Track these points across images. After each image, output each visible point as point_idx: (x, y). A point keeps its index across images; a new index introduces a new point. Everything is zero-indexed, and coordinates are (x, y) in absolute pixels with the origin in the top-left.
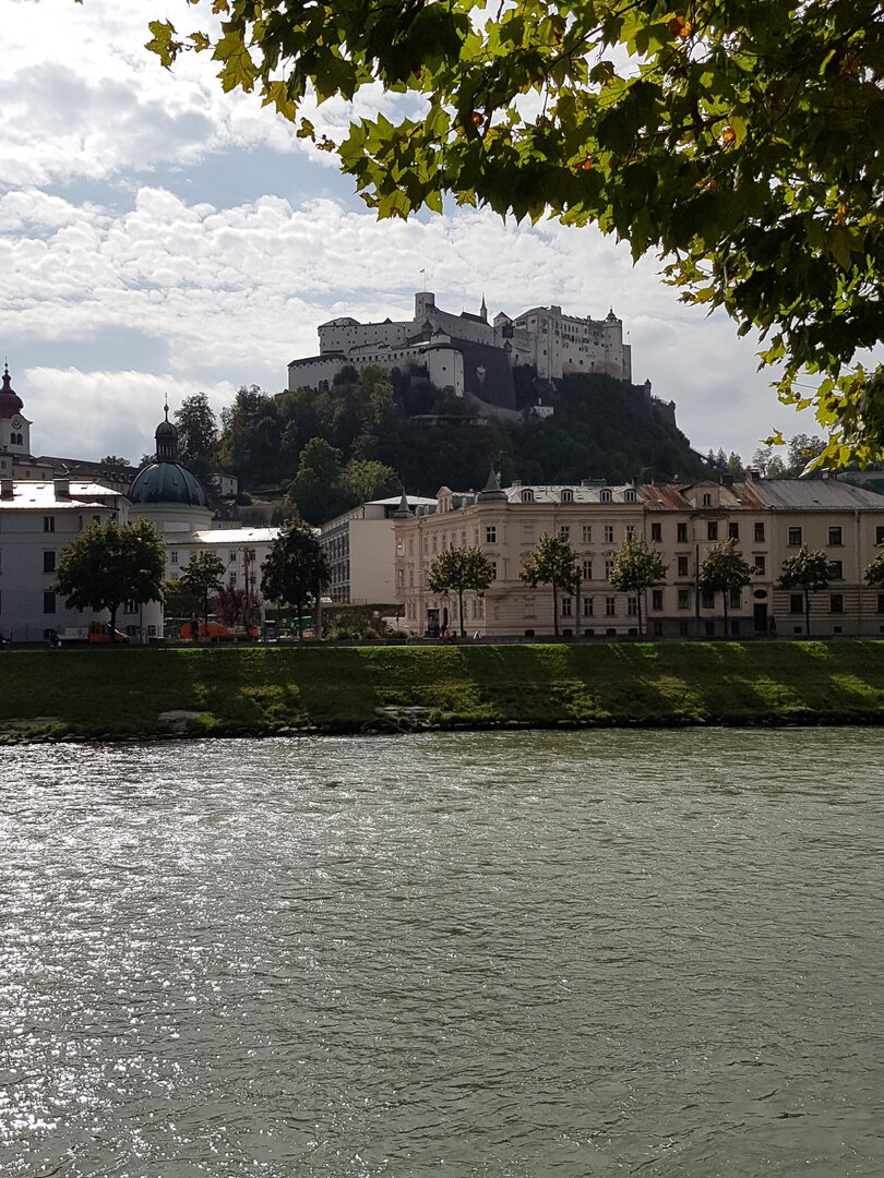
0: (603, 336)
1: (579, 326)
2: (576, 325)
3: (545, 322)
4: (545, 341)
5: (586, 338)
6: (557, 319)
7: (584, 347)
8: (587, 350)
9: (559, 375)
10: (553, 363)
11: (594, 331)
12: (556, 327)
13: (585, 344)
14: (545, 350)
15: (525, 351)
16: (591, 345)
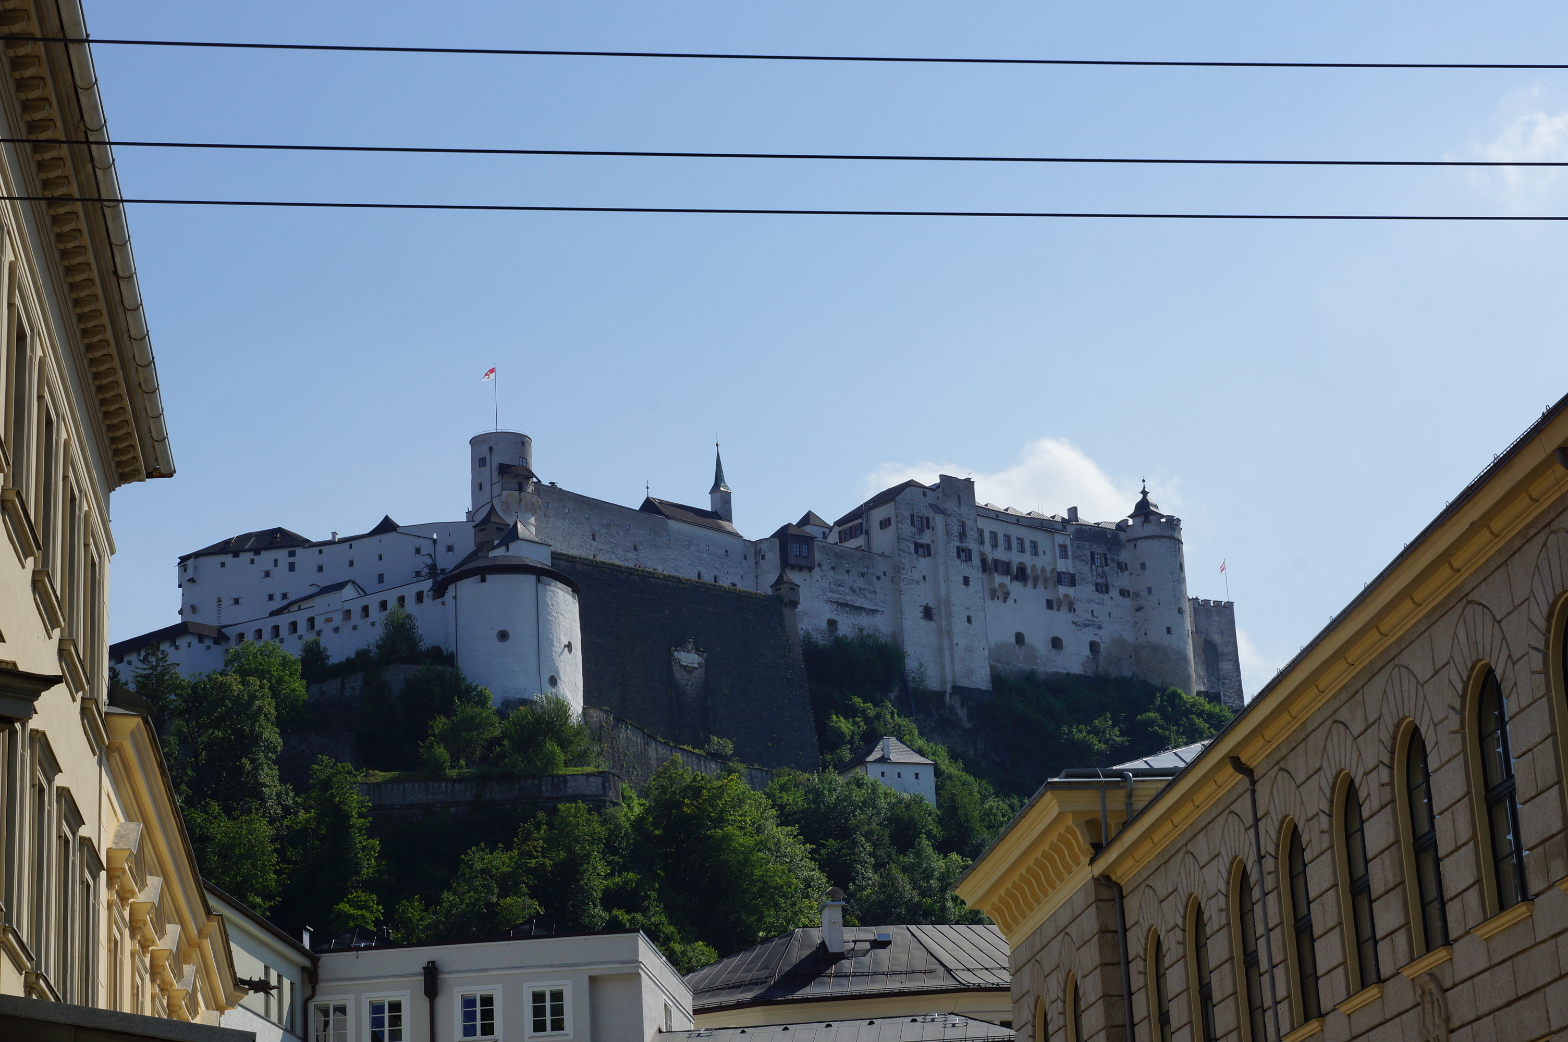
0: (1122, 567)
1: (1042, 539)
2: (1028, 535)
3: (923, 524)
4: (924, 578)
5: (1064, 570)
6: (960, 515)
7: (1061, 597)
8: (1071, 608)
9: (981, 679)
10: (955, 644)
11: (1092, 554)
12: (961, 541)
13: (1063, 590)
14: (927, 604)
15: (860, 609)
16: (1083, 592)
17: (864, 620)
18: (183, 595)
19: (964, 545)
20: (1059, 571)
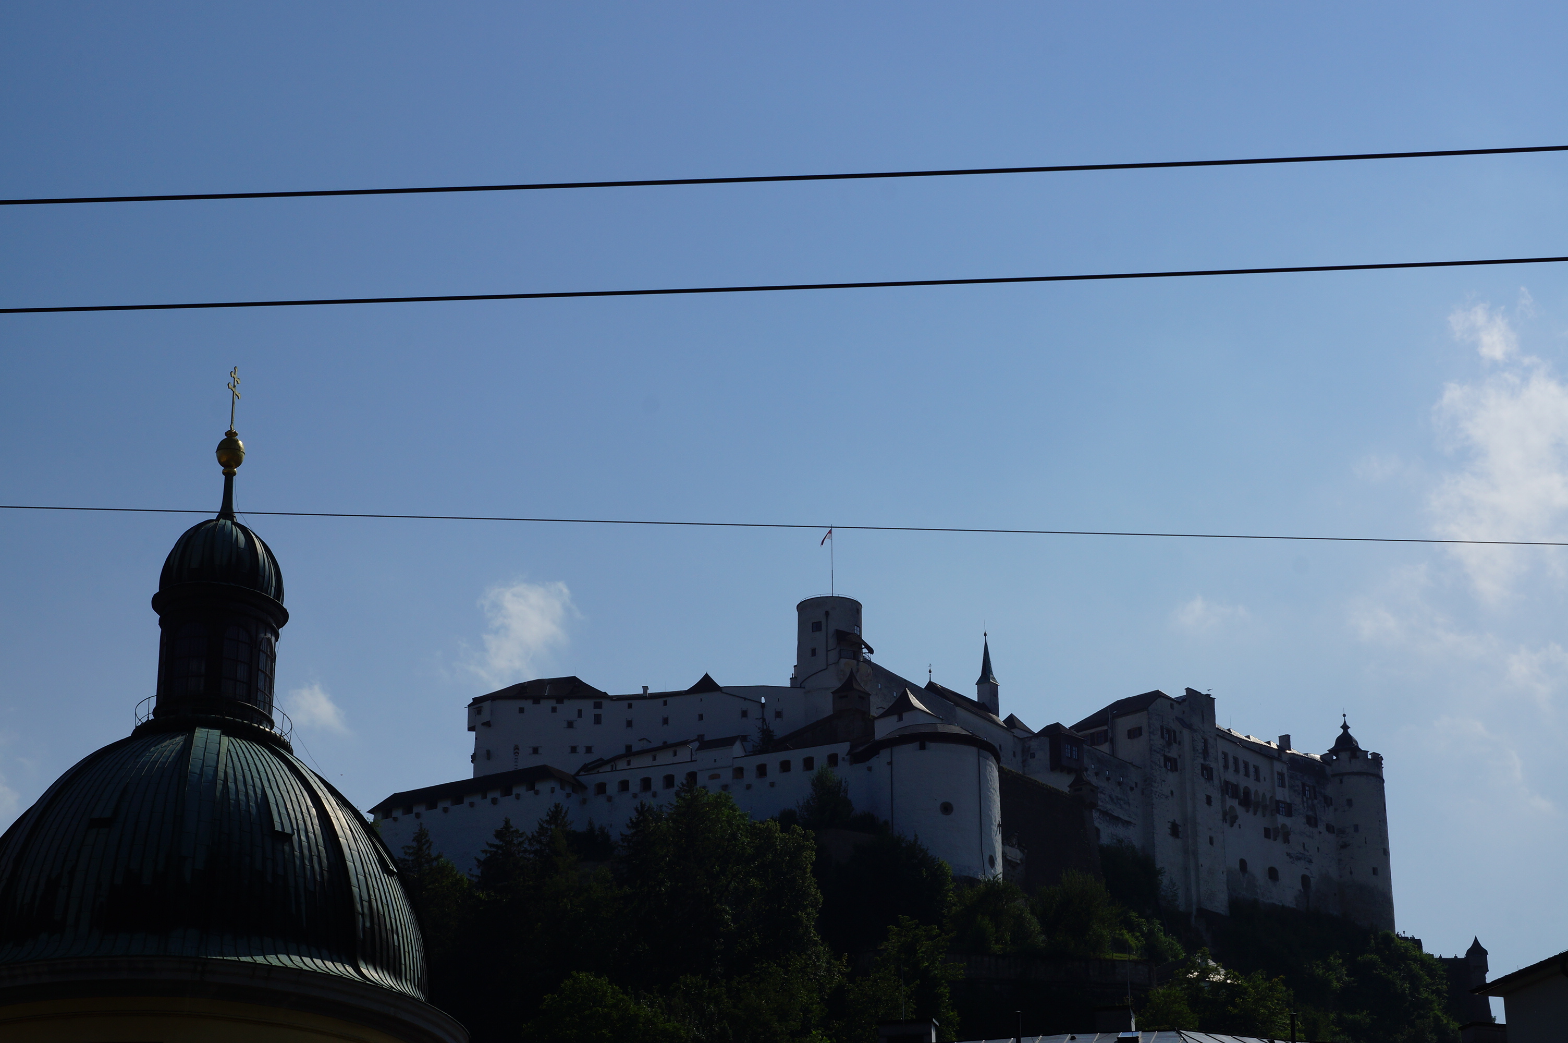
0: (1328, 801)
1: (1262, 763)
2: (1252, 759)
3: (1171, 737)
4: (1172, 793)
5: (1282, 799)
6: (1204, 732)
7: (1280, 827)
8: (1286, 840)
9: (1220, 904)
10: (1200, 865)
11: (1304, 785)
12: (1205, 759)
13: (1281, 819)
14: (1175, 820)
15: (1118, 819)
16: (1296, 823)
17: (1121, 831)
18: (476, 739)
19: (1208, 763)
20: (1277, 799)
